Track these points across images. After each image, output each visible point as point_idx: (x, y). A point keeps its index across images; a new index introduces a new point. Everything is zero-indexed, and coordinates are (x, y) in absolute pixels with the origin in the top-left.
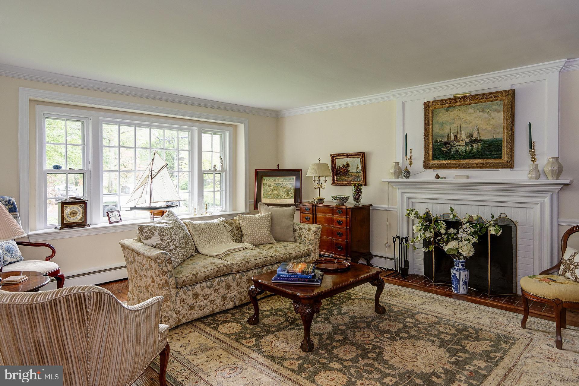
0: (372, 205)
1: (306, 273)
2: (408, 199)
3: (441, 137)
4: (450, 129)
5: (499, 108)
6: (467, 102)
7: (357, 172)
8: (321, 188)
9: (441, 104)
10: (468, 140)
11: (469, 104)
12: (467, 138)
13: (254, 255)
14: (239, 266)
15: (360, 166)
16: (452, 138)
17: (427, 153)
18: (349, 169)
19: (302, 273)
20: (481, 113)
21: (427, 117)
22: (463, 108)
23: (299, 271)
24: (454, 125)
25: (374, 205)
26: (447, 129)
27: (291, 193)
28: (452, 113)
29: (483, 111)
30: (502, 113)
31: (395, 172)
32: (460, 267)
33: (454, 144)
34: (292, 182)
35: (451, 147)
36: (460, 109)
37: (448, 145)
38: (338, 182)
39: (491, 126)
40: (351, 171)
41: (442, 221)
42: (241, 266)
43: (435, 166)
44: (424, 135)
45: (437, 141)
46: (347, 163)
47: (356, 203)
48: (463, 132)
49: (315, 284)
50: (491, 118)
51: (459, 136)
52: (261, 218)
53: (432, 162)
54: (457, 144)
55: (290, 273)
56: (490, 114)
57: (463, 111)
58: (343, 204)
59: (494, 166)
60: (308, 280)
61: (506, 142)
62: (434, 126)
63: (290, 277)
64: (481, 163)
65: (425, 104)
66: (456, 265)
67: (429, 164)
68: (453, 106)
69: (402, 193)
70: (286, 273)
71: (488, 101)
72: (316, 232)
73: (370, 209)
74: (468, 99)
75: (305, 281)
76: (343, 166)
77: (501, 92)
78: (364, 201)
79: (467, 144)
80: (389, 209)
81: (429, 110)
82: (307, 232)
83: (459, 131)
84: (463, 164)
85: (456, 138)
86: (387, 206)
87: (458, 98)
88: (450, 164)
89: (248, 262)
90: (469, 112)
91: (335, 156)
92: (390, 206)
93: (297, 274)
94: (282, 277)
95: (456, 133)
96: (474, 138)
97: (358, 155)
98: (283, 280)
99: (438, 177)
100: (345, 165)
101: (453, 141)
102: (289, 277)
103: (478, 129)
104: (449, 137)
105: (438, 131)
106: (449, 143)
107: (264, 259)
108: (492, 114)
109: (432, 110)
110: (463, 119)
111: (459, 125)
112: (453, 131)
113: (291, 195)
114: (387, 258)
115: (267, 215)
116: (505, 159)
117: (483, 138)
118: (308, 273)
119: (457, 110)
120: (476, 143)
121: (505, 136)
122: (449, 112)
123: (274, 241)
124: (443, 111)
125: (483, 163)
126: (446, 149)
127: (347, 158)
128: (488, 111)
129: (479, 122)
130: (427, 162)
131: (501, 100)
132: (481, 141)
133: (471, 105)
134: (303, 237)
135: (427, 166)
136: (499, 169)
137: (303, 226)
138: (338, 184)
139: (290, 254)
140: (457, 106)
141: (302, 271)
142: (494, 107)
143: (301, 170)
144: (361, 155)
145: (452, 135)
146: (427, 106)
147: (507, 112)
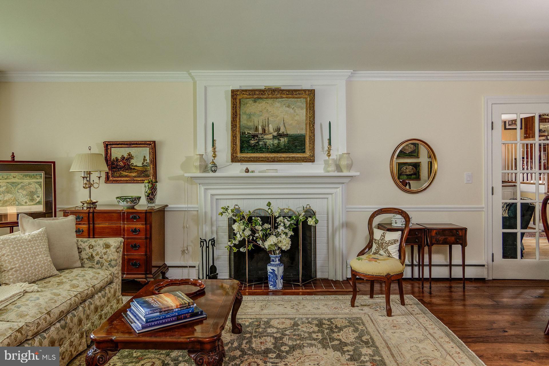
0: (167, 206)
1: (186, 306)
2: (212, 195)
3: (248, 128)
4: (258, 121)
5: (302, 106)
6: (274, 96)
7: (143, 166)
8: (92, 188)
9: (249, 95)
10: (275, 134)
11: (277, 98)
12: (274, 132)
13: (51, 300)
14: (38, 324)
15: (148, 158)
16: (260, 131)
17: (235, 146)
18: (132, 161)
19: (180, 308)
20: (287, 109)
21: (235, 106)
22: (270, 101)
23: (177, 306)
24: (262, 117)
25: (170, 206)
26: (255, 121)
27: (38, 197)
28: (260, 105)
29: (289, 106)
30: (305, 110)
31: (200, 165)
32: (278, 262)
33: (262, 137)
34: (38, 180)
35: (259, 140)
36: (267, 101)
37: (256, 138)
38: (114, 179)
39: (296, 122)
40: (135, 164)
41: (257, 217)
42: (40, 323)
43: (243, 159)
44: (232, 126)
45: (245, 132)
46: (129, 154)
47: (150, 205)
48: (270, 126)
49: (199, 319)
50: (295, 114)
51: (267, 128)
52: (34, 239)
53: (239, 155)
54: (265, 137)
55: (165, 311)
56: (295, 110)
57: (271, 104)
58: (133, 208)
59: (300, 160)
60: (191, 315)
61: (308, 138)
62: (241, 117)
63: (165, 318)
64: (288, 157)
65: (233, 91)
66: (273, 261)
67: (237, 156)
68: (261, 98)
69: (206, 189)
70: (158, 314)
71: (293, 98)
72: (118, 248)
73: (164, 211)
74: (276, 92)
75: (185, 318)
76: (123, 158)
77: (305, 91)
78: (159, 201)
79: (274, 137)
80: (189, 209)
81: (236, 99)
82: (105, 250)
83: (267, 124)
84: (272, 158)
85: (264, 130)
86: (186, 206)
87: (266, 91)
88: (259, 158)
89: (48, 313)
90: (276, 106)
91: (110, 144)
92: (189, 206)
93: (174, 310)
94: (153, 321)
95: (264, 125)
96: (281, 133)
97: (146, 144)
98: (155, 325)
99: (247, 171)
100: (126, 156)
101: (261, 134)
102: (163, 319)
103: (284, 124)
104: (257, 129)
105: (245, 122)
106: (257, 136)
107: (69, 302)
108: (296, 111)
109: (240, 100)
110: (270, 112)
111: (266, 118)
112: (261, 124)
113: (38, 199)
114: (190, 267)
115: (41, 232)
116: (308, 153)
117: (289, 133)
118: (189, 305)
119: (264, 102)
120: (283, 137)
121: (308, 133)
122: (257, 104)
123: (57, 272)
124: (250, 102)
125: (290, 157)
126: (254, 142)
127: (130, 147)
128: (293, 107)
129: (286, 117)
130: (235, 155)
131: (304, 98)
132: (287, 135)
133: (278, 99)
134: (97, 258)
135: (234, 159)
136: (303, 163)
137: (95, 242)
138: (114, 181)
139: (94, 286)
140: (265, 98)
141: (181, 305)
142: (298, 104)
143: (54, 163)
144: (151, 144)
145: (260, 128)
146: (234, 93)
147: (310, 109)
